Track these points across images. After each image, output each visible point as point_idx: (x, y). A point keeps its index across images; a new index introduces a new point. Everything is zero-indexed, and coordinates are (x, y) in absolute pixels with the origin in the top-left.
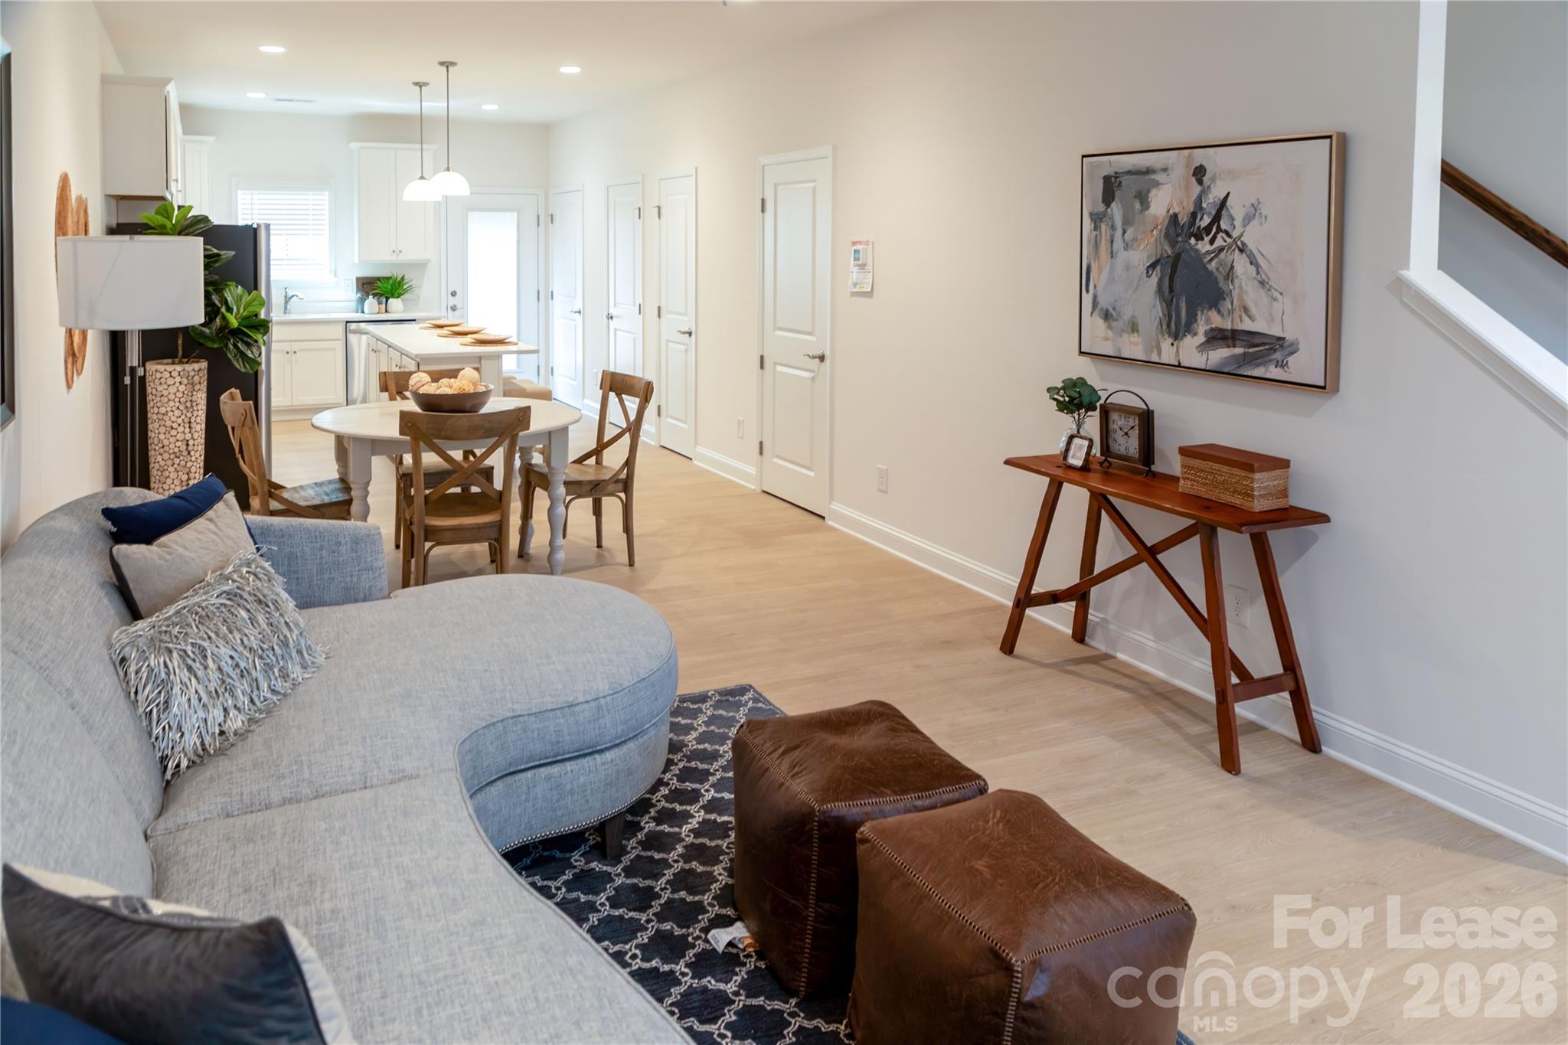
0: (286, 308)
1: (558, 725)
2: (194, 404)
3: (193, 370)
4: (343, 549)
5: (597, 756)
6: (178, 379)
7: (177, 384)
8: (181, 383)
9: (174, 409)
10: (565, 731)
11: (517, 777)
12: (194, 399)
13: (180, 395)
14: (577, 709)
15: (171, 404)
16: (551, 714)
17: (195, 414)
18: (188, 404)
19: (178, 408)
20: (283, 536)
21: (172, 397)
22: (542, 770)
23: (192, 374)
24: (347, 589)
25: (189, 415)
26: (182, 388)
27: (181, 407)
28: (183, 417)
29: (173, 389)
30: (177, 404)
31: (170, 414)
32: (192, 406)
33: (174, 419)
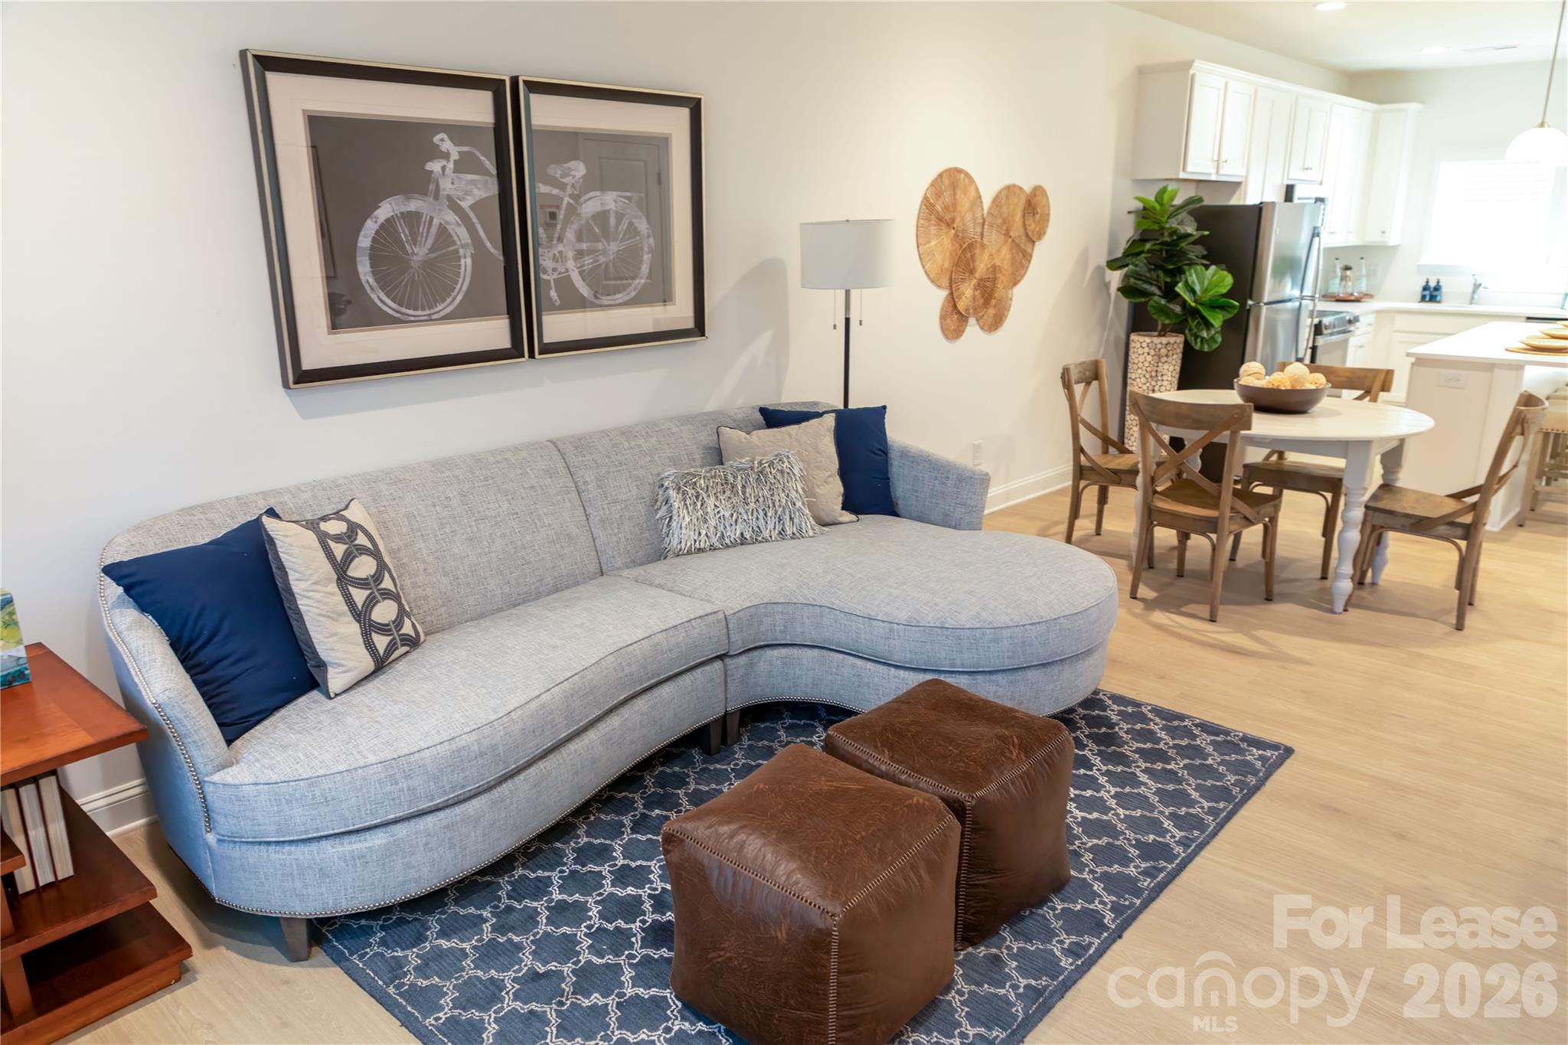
0: (1472, 298)
1: (859, 628)
2: (1159, 374)
3: (1161, 343)
4: (949, 483)
5: (892, 669)
6: (1146, 350)
7: (1146, 354)
8: (1148, 354)
9: (1141, 376)
10: (863, 636)
11: (832, 654)
12: (1159, 369)
13: (1146, 364)
14: (874, 623)
15: (1140, 371)
16: (856, 618)
17: (1160, 383)
18: (1154, 374)
19: (1144, 376)
20: (913, 462)
21: (1140, 365)
22: (851, 658)
23: (1159, 346)
24: (946, 516)
25: (1154, 383)
26: (1149, 358)
27: (1147, 376)
28: (1148, 384)
29: (1141, 358)
30: (1144, 372)
31: (1138, 380)
32: (1157, 376)
33: (1140, 385)
